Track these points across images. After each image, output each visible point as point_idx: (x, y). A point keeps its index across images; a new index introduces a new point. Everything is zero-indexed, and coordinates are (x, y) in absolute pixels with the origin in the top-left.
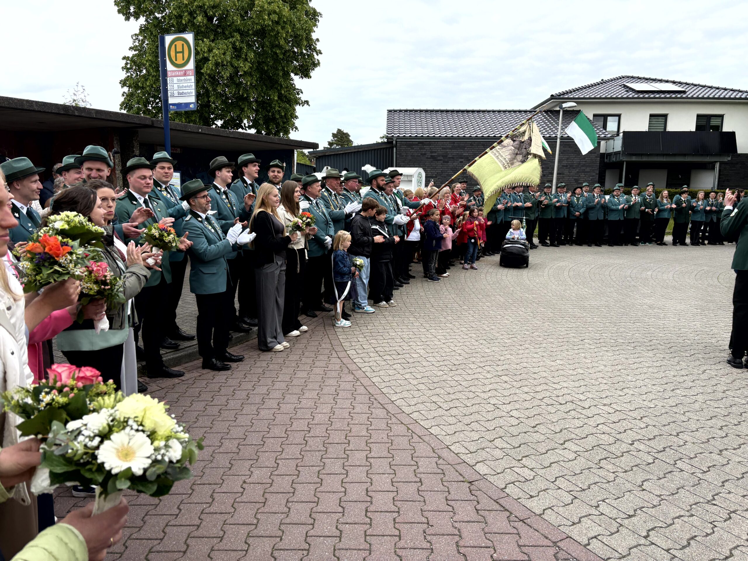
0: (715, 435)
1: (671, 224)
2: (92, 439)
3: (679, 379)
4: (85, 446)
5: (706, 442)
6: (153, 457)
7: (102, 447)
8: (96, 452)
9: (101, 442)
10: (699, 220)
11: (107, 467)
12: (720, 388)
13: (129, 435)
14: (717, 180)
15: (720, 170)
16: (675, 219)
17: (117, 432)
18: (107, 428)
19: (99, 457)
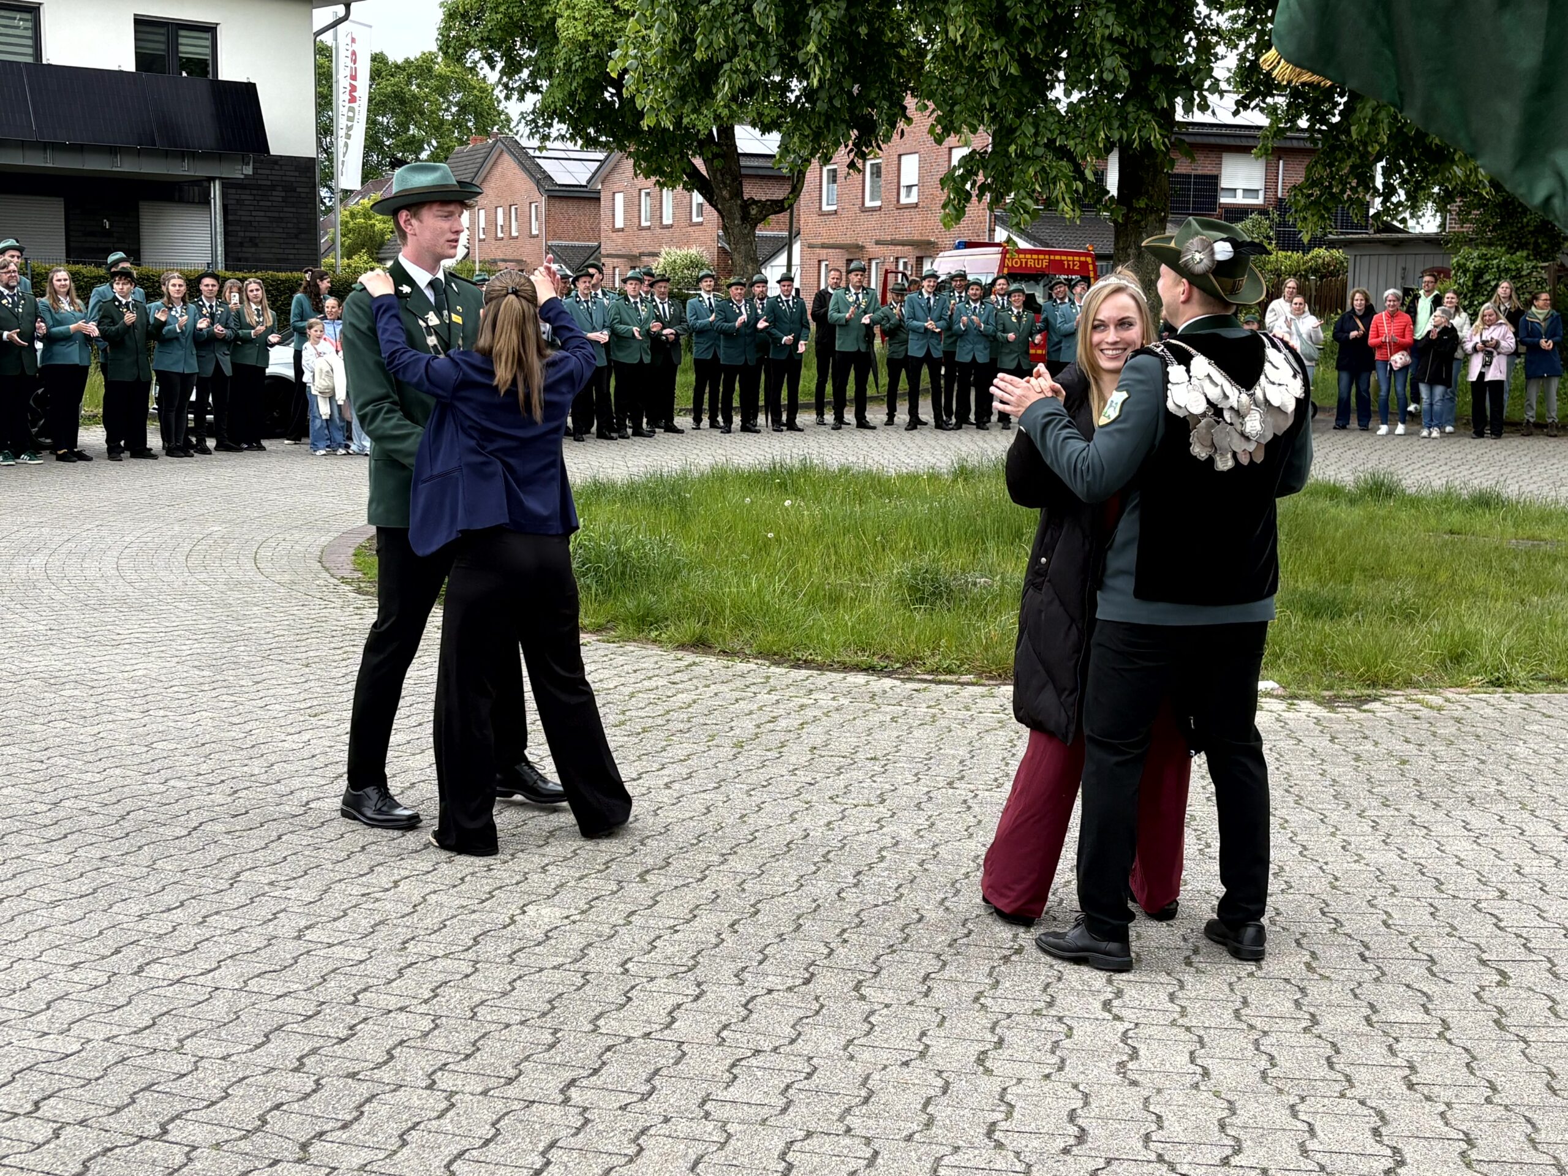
0: (282, 1096)
1: (95, 385)
3: (155, 925)
5: (257, 1129)
10: (178, 369)
12: (287, 926)
14: (220, 239)
15: (225, 207)
16: (104, 369)
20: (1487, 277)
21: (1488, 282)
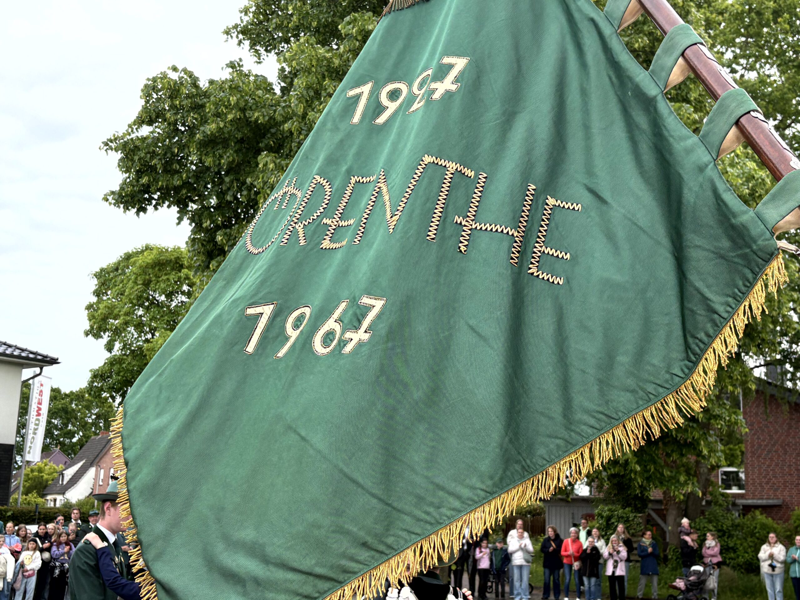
20: (613, 520)
21: (613, 523)
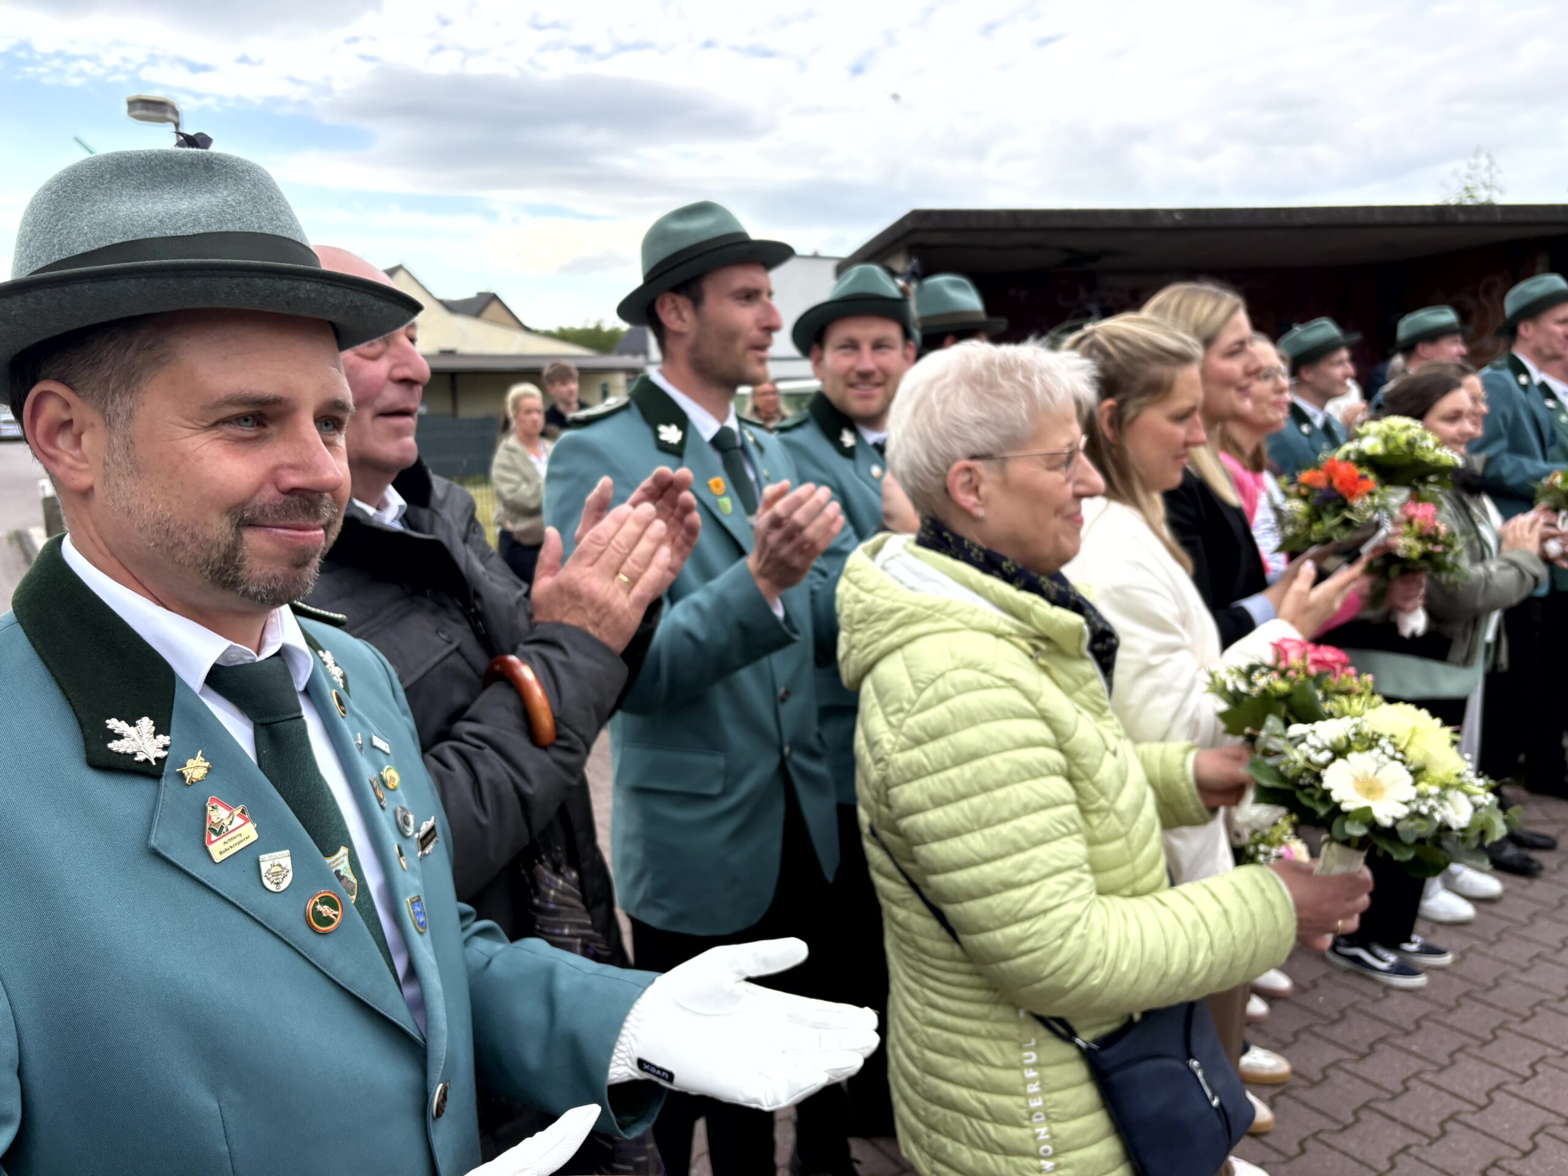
2: (1319, 751)
4: (1308, 760)
6: (1414, 806)
7: (1332, 767)
8: (1323, 772)
9: (1333, 760)
11: (1335, 796)
13: (1377, 760)
17: (1359, 751)
18: (1344, 743)
19: (1325, 779)
